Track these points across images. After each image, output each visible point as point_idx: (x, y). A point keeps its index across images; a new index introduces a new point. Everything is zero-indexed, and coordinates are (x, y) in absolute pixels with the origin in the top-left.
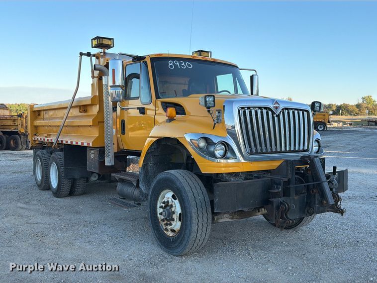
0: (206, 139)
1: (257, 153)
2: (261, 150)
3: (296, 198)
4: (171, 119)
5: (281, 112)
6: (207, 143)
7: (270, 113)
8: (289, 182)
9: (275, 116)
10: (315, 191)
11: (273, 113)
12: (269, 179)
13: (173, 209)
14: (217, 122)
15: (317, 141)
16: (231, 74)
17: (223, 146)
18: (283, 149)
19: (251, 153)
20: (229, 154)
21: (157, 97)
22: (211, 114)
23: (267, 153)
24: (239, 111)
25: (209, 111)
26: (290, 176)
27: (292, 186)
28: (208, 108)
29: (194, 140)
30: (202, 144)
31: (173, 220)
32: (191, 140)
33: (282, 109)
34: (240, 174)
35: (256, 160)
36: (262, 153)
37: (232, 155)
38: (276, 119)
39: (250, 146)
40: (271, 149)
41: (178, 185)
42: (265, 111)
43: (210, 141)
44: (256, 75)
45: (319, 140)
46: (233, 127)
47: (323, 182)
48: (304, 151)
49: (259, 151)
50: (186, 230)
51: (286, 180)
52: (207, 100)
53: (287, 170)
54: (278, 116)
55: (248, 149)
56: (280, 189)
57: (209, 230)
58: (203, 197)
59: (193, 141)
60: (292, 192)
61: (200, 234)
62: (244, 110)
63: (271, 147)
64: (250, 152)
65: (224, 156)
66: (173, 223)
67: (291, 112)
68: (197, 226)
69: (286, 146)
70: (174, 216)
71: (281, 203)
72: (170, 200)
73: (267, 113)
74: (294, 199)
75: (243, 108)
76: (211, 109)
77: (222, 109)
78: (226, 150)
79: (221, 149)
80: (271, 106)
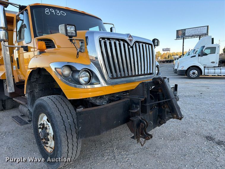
0: (70, 67)
1: (117, 78)
2: (121, 75)
3: (151, 113)
4: (42, 52)
5: (134, 44)
6: (72, 71)
7: (126, 44)
8: (145, 101)
9: (130, 47)
10: (166, 106)
11: (128, 45)
12: (129, 99)
13: (48, 131)
14: (80, 51)
15: (157, 66)
16: (98, 26)
17: (88, 73)
18: (137, 74)
19: (113, 78)
20: (93, 80)
21: (35, 36)
22: (74, 44)
23: (125, 77)
24: (100, 41)
25: (71, 40)
26: (146, 96)
27: (148, 104)
28: (70, 37)
29: (58, 68)
30: (67, 72)
31: (49, 140)
32: (55, 68)
33: (135, 43)
34: (104, 96)
35: (116, 84)
36: (121, 77)
37: (96, 81)
38: (131, 49)
39: (111, 72)
40: (128, 74)
41: (49, 110)
42: (122, 43)
43: (75, 69)
44: (114, 27)
45: (158, 66)
46: (97, 58)
47: (173, 99)
48: (150, 74)
49: (119, 76)
50: (57, 151)
51: (143, 99)
52: (68, 29)
53: (144, 90)
54: (132, 47)
55: (110, 75)
56: (139, 109)
57: (79, 148)
58: (72, 120)
59: (57, 70)
60: (148, 109)
61: (71, 152)
62: (104, 41)
63: (125, 73)
64: (111, 77)
65: (89, 82)
66: (49, 143)
67: (141, 44)
68: (67, 148)
69: (138, 71)
70: (49, 137)
71: (141, 121)
72: (45, 123)
73: (124, 45)
74: (149, 114)
75: (103, 39)
76: (73, 38)
77: (84, 39)
78: (90, 77)
79: (86, 76)
80: (127, 39)
